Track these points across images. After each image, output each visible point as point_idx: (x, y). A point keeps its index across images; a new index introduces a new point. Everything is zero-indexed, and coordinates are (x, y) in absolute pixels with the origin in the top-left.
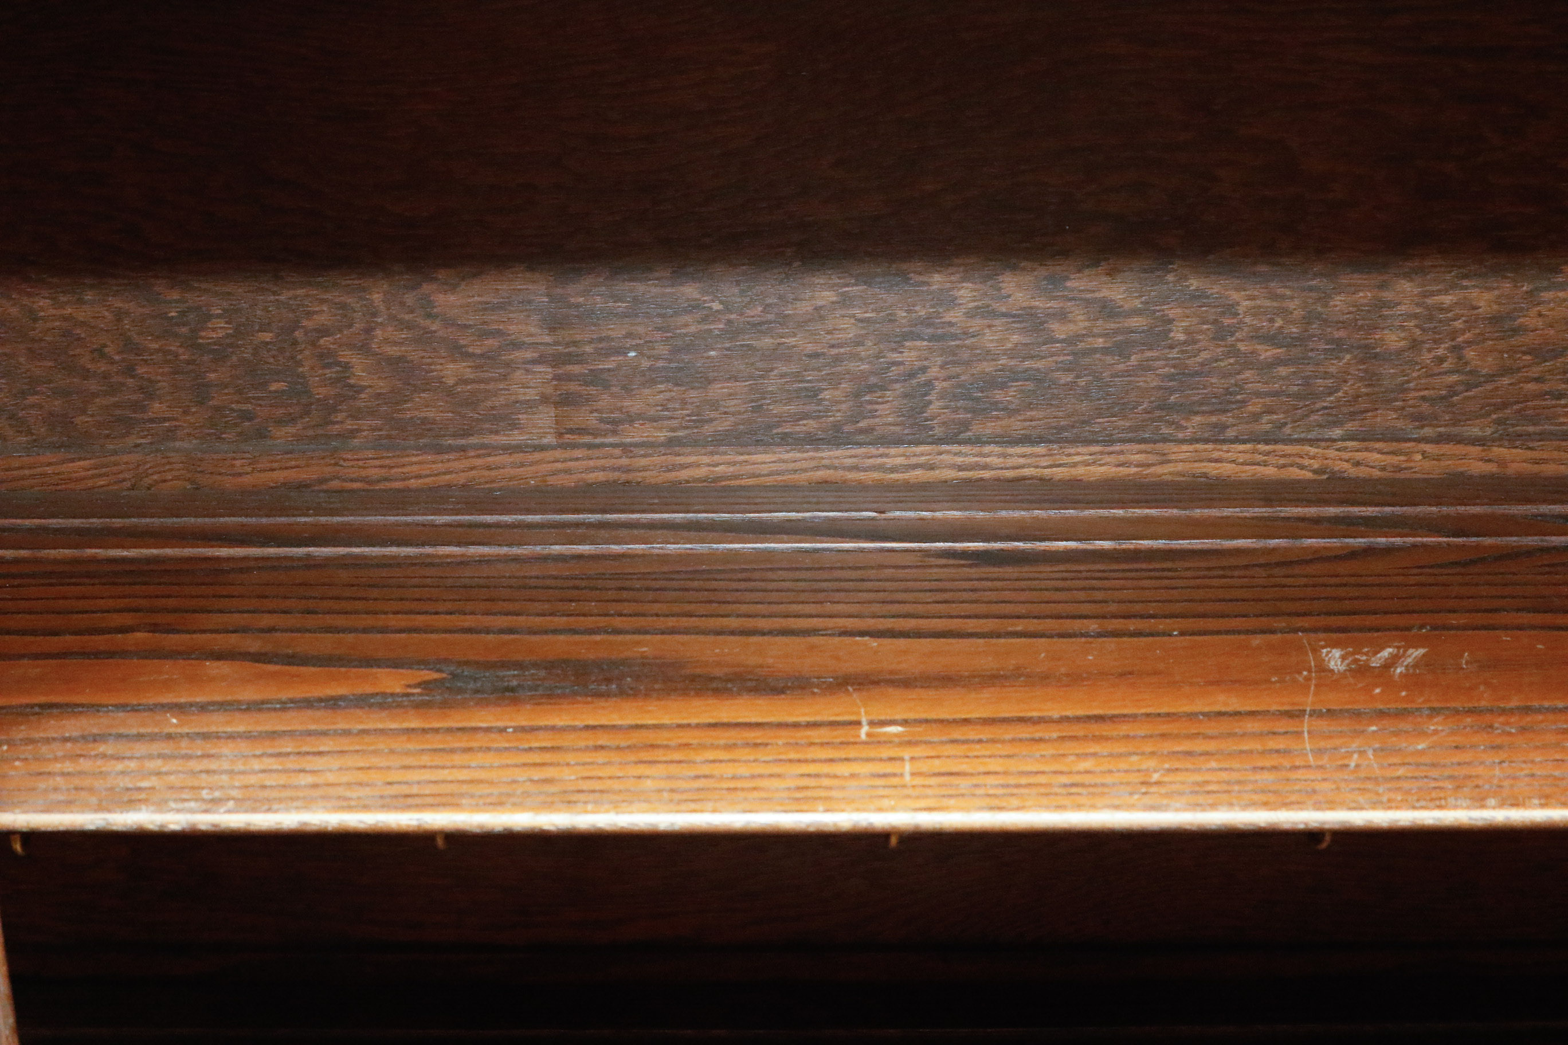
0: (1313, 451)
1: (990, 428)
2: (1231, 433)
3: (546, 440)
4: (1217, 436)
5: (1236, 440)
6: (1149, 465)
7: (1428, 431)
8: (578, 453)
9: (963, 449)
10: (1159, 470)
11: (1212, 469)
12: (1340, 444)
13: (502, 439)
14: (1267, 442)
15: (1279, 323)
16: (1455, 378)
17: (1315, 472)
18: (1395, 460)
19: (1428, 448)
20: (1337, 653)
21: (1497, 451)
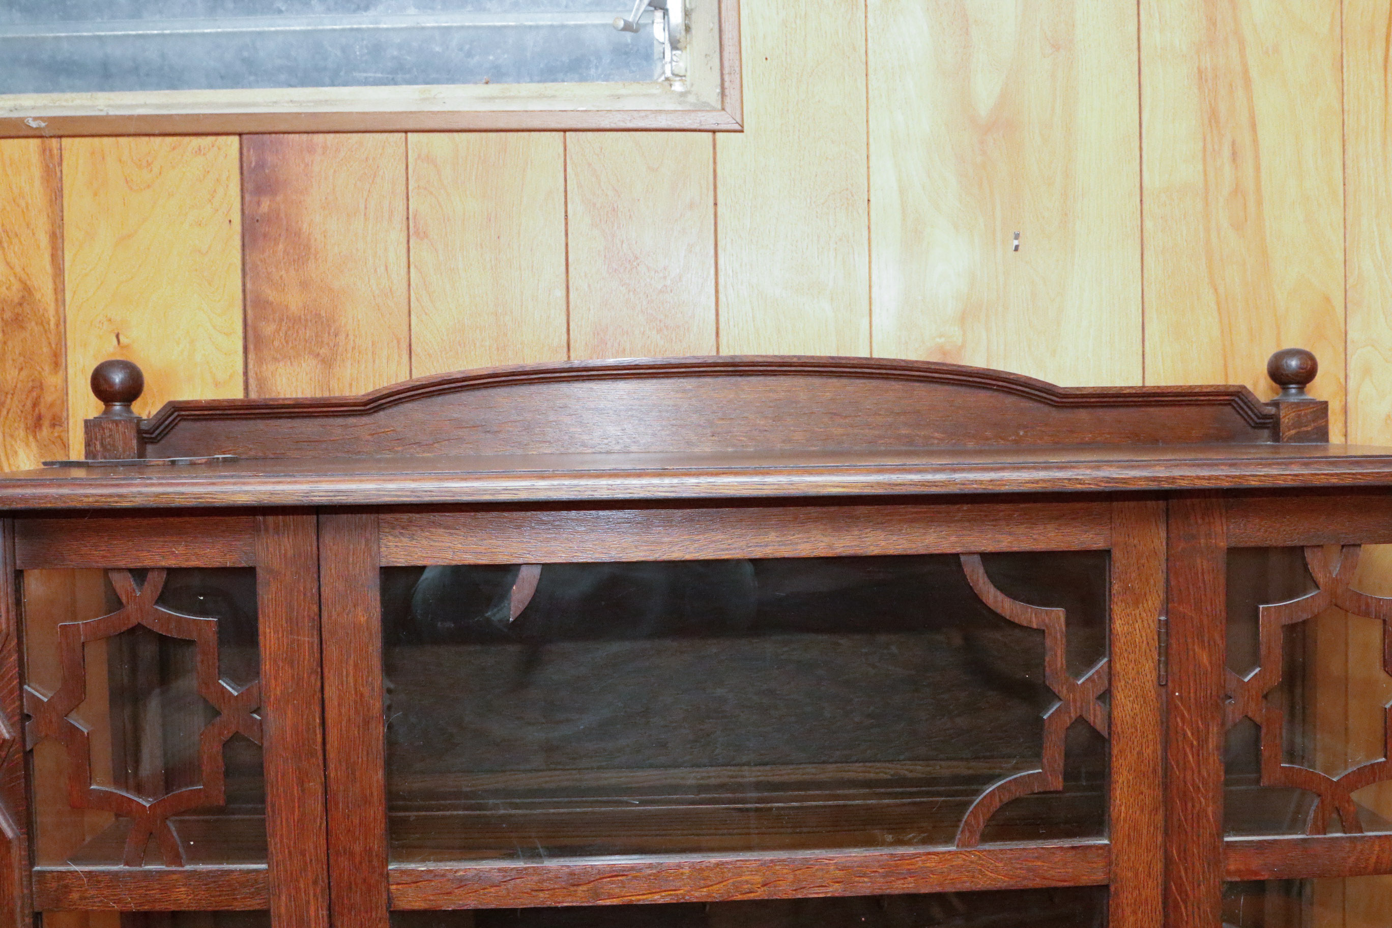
0: (890, 765)
1: (745, 759)
2: (855, 758)
3: (541, 768)
4: (846, 760)
5: (856, 762)
6: (816, 774)
7: (942, 756)
8: (557, 773)
9: (733, 768)
10: (822, 776)
11: (846, 775)
12: (904, 762)
13: (522, 767)
14: (870, 762)
15: (872, 708)
16: (952, 731)
17: (892, 775)
18: (928, 769)
19: (942, 763)
20: (891, 836)
21: (973, 764)
